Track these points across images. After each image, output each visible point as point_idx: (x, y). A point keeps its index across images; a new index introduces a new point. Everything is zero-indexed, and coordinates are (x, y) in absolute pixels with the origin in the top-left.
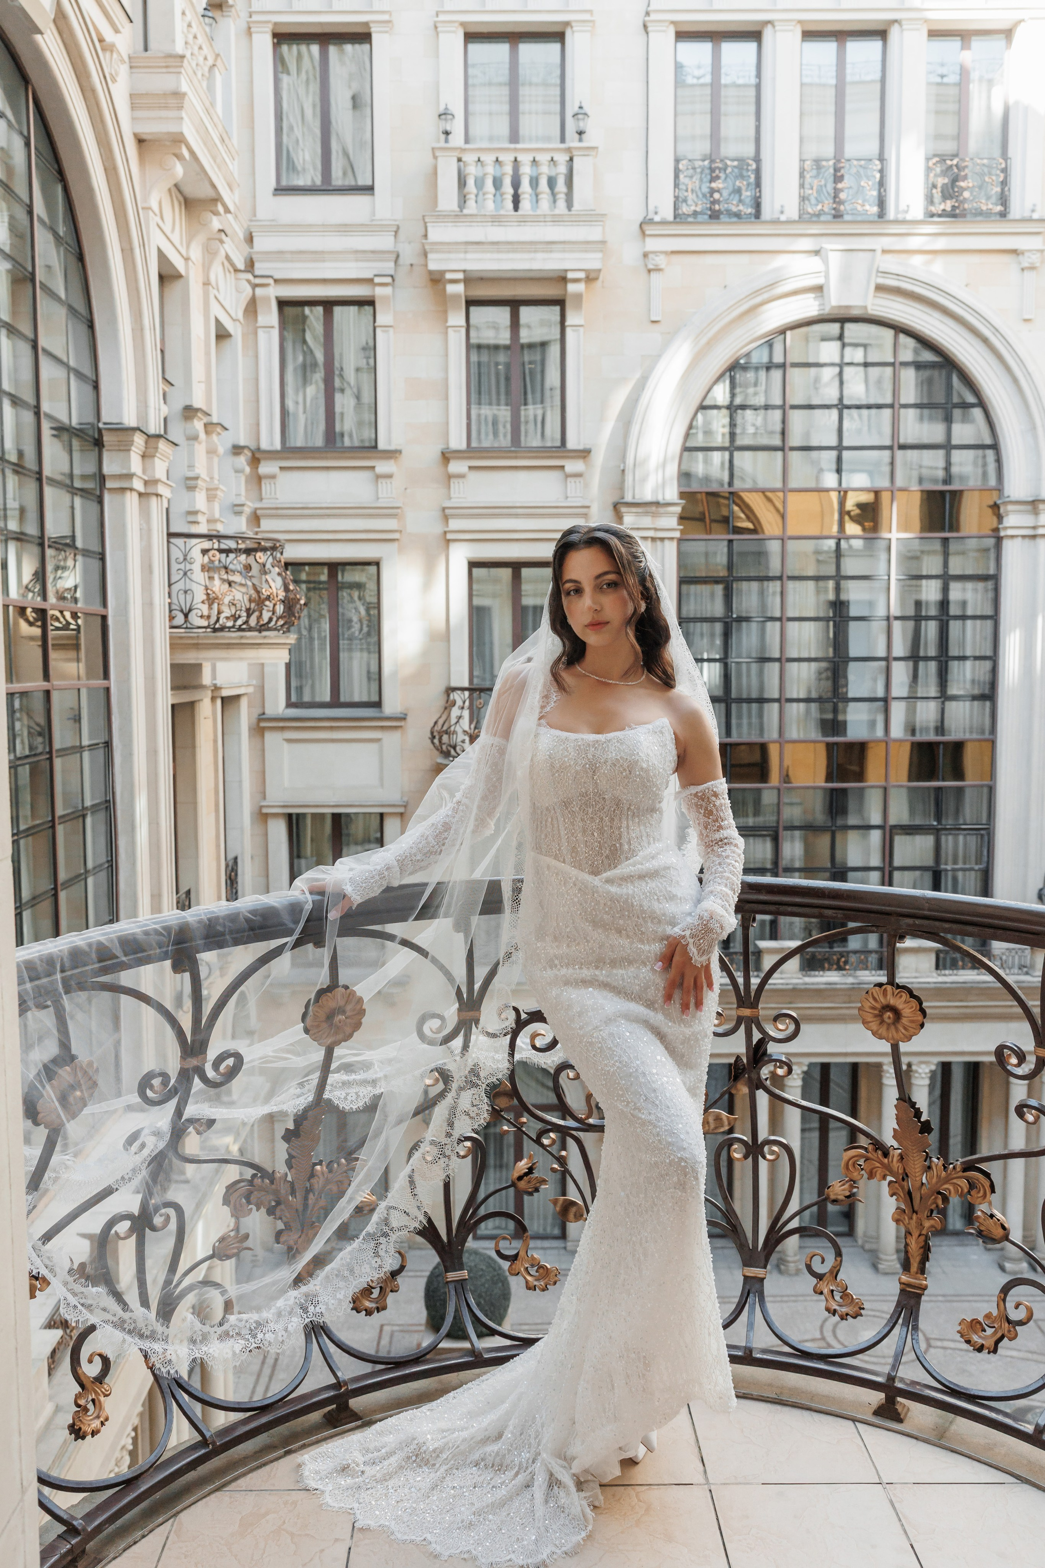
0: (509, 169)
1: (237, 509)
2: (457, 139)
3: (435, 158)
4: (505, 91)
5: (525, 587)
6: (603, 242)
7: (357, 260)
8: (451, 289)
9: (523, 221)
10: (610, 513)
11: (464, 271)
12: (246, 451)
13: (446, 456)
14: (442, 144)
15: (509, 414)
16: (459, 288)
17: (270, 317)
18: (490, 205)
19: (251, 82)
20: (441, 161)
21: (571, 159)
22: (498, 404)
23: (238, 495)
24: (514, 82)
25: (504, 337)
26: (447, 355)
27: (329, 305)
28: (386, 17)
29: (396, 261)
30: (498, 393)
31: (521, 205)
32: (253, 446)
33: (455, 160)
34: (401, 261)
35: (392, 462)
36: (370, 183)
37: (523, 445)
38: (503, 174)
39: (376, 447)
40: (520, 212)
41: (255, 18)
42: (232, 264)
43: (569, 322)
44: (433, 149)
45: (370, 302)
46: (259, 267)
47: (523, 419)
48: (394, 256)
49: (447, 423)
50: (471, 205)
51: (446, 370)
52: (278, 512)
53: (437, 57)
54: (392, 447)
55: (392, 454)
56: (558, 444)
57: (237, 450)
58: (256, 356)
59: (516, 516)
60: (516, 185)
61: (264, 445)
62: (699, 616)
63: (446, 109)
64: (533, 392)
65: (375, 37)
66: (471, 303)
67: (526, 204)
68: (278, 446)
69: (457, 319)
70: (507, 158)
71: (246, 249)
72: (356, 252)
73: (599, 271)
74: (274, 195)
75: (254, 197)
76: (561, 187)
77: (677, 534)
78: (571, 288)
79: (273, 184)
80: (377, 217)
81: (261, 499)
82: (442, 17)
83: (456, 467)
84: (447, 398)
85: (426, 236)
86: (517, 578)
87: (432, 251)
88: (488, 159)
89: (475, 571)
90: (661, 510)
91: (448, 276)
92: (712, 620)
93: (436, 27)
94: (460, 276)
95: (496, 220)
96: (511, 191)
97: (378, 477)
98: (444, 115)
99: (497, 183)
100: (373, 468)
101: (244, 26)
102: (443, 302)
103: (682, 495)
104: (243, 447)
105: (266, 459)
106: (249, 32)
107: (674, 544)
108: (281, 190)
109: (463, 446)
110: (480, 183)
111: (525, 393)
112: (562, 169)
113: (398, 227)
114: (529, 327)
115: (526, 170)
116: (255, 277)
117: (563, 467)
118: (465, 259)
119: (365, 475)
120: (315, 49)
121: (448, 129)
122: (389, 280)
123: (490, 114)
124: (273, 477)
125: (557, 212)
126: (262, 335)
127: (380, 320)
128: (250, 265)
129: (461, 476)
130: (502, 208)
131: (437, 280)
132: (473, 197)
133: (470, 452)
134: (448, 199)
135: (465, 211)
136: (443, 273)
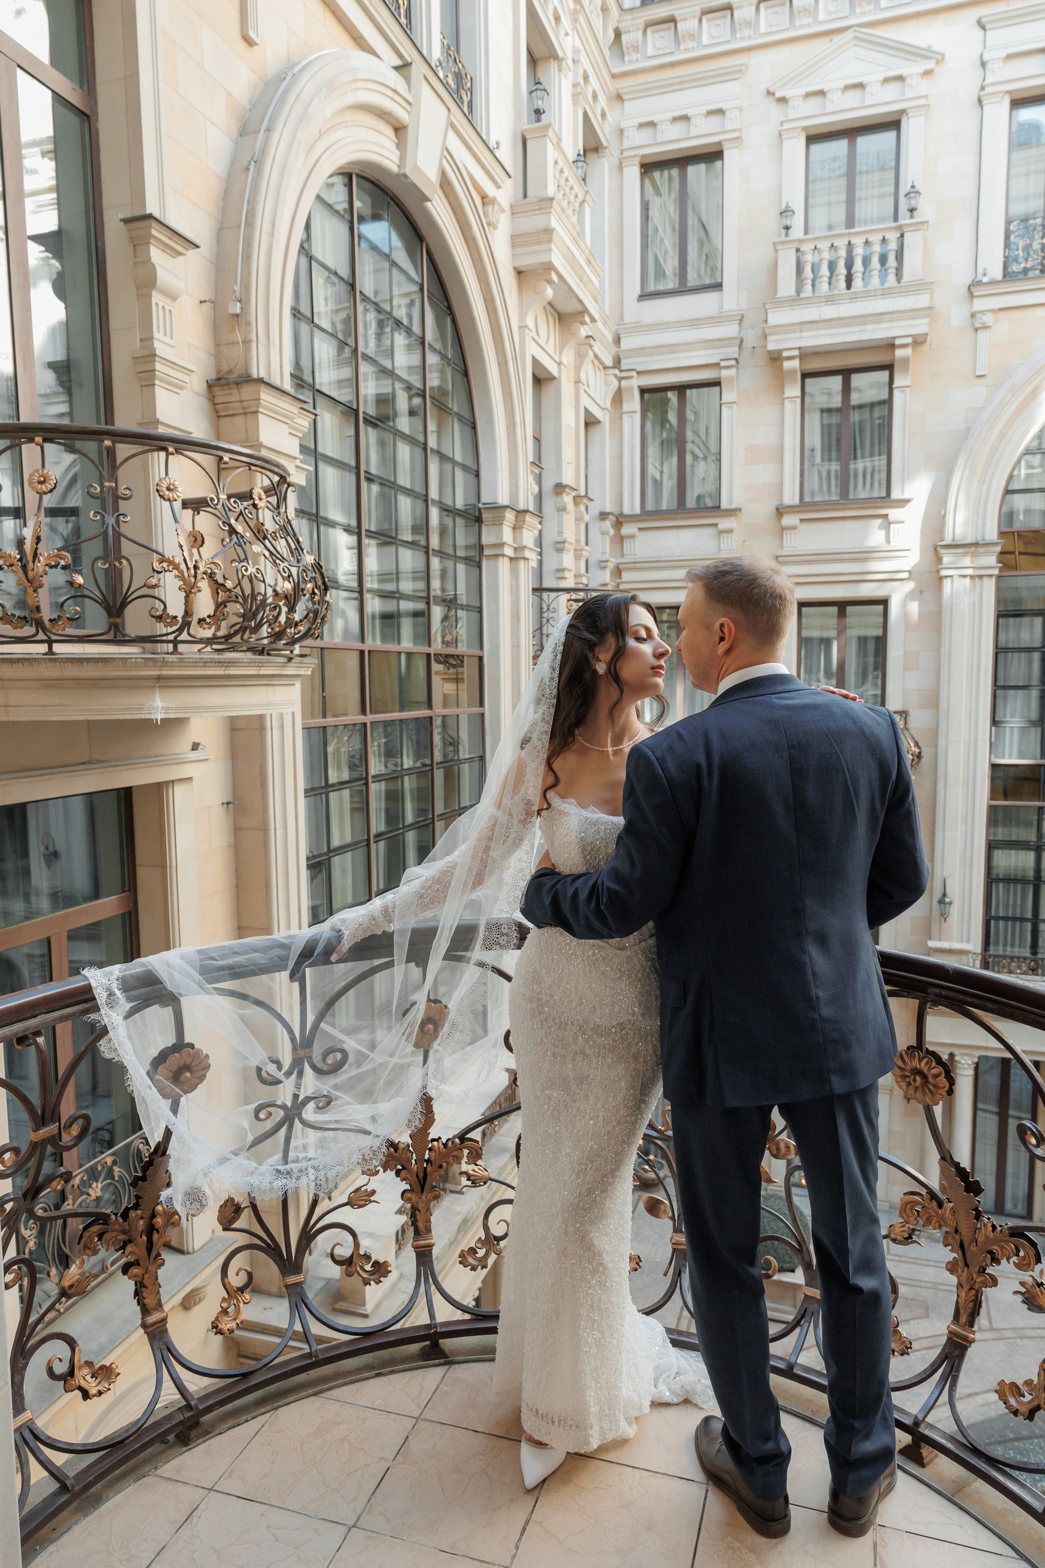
0: (843, 253)
1: (602, 564)
2: (797, 231)
3: (776, 251)
4: (843, 182)
5: (850, 620)
6: (930, 308)
7: (706, 349)
8: (787, 365)
9: (855, 298)
10: (930, 554)
11: (800, 348)
12: (610, 517)
13: (780, 511)
14: (783, 238)
15: (838, 468)
16: (796, 363)
17: (634, 403)
18: (824, 286)
19: (622, 209)
20: (781, 255)
21: (902, 236)
22: (830, 460)
23: (603, 553)
24: (851, 174)
25: (837, 401)
26: (783, 423)
27: (681, 389)
28: (736, 134)
29: (740, 346)
30: (830, 451)
31: (853, 283)
32: (617, 513)
33: (794, 250)
34: (744, 345)
35: (733, 519)
36: (719, 280)
37: (851, 496)
38: (838, 258)
39: (719, 507)
40: (852, 290)
41: (626, 154)
42: (601, 363)
43: (896, 384)
44: (774, 244)
45: (717, 383)
46: (624, 363)
47: (852, 473)
48: (739, 341)
49: (782, 483)
50: (808, 287)
51: (782, 436)
52: (636, 566)
53: (781, 161)
54: (734, 506)
55: (733, 512)
56: (884, 494)
57: (603, 516)
58: (621, 437)
59: (842, 561)
60: (849, 265)
61: (626, 511)
62: (1016, 646)
63: (787, 206)
64: (862, 447)
65: (726, 154)
66: (805, 376)
67: (858, 283)
68: (638, 510)
69: (793, 391)
70: (842, 243)
71: (614, 349)
72: (706, 341)
73: (927, 334)
74: (638, 301)
75: (622, 305)
76: (892, 262)
77: (996, 572)
78: (899, 353)
79: (638, 291)
80: (726, 308)
81: (623, 556)
82: (786, 126)
83: (789, 520)
84: (782, 461)
85: (766, 321)
86: (842, 614)
87: (771, 334)
88: (824, 245)
89: (804, 610)
90: (981, 550)
91: (785, 354)
92: (1030, 650)
93: (780, 136)
94: (796, 353)
95: (830, 300)
96: (844, 272)
97: (721, 532)
98: (786, 212)
99: (832, 266)
100: (716, 525)
101: (617, 162)
102: (780, 378)
103: (1002, 534)
104: (608, 514)
105: (627, 522)
106: (621, 167)
107: (993, 582)
108: (645, 296)
109: (797, 501)
110: (815, 268)
111: (855, 449)
112: (893, 246)
113: (743, 316)
114: (858, 390)
115: (859, 251)
116: (621, 371)
117: (886, 516)
118: (800, 338)
119: (711, 531)
120: (675, 172)
121: (788, 223)
122: (733, 362)
123: (829, 204)
124: (633, 537)
125: (887, 285)
126: (626, 419)
127: (726, 397)
128: (617, 362)
129: (793, 528)
130: (836, 288)
131: (775, 358)
132: (809, 282)
133: (803, 506)
134: (786, 286)
135: (802, 295)
136: (780, 352)
